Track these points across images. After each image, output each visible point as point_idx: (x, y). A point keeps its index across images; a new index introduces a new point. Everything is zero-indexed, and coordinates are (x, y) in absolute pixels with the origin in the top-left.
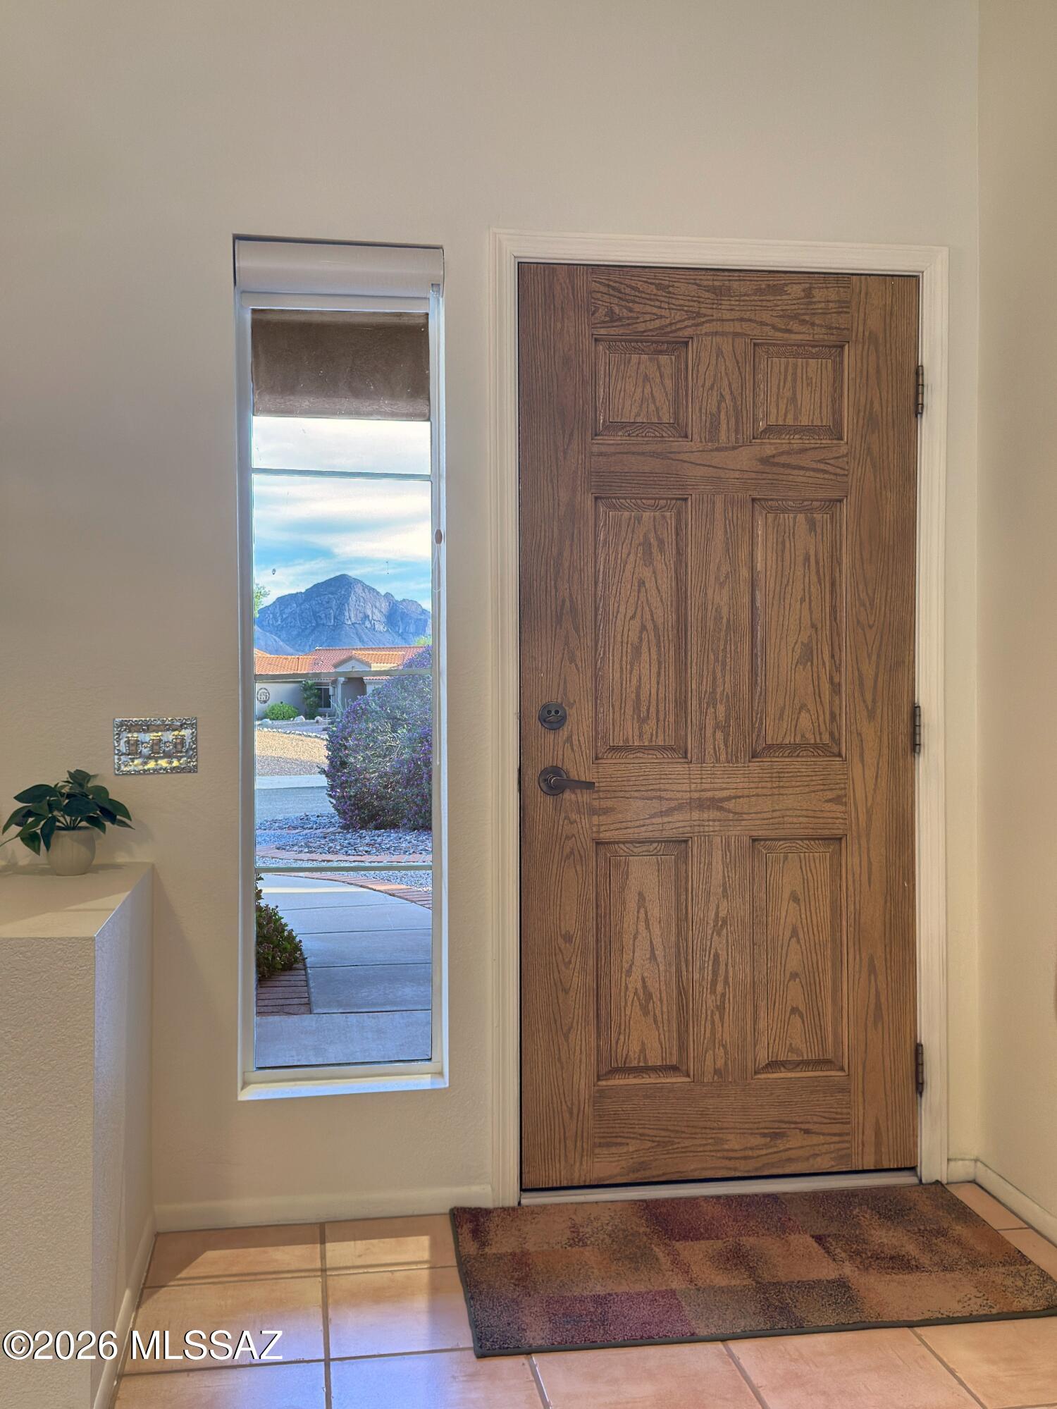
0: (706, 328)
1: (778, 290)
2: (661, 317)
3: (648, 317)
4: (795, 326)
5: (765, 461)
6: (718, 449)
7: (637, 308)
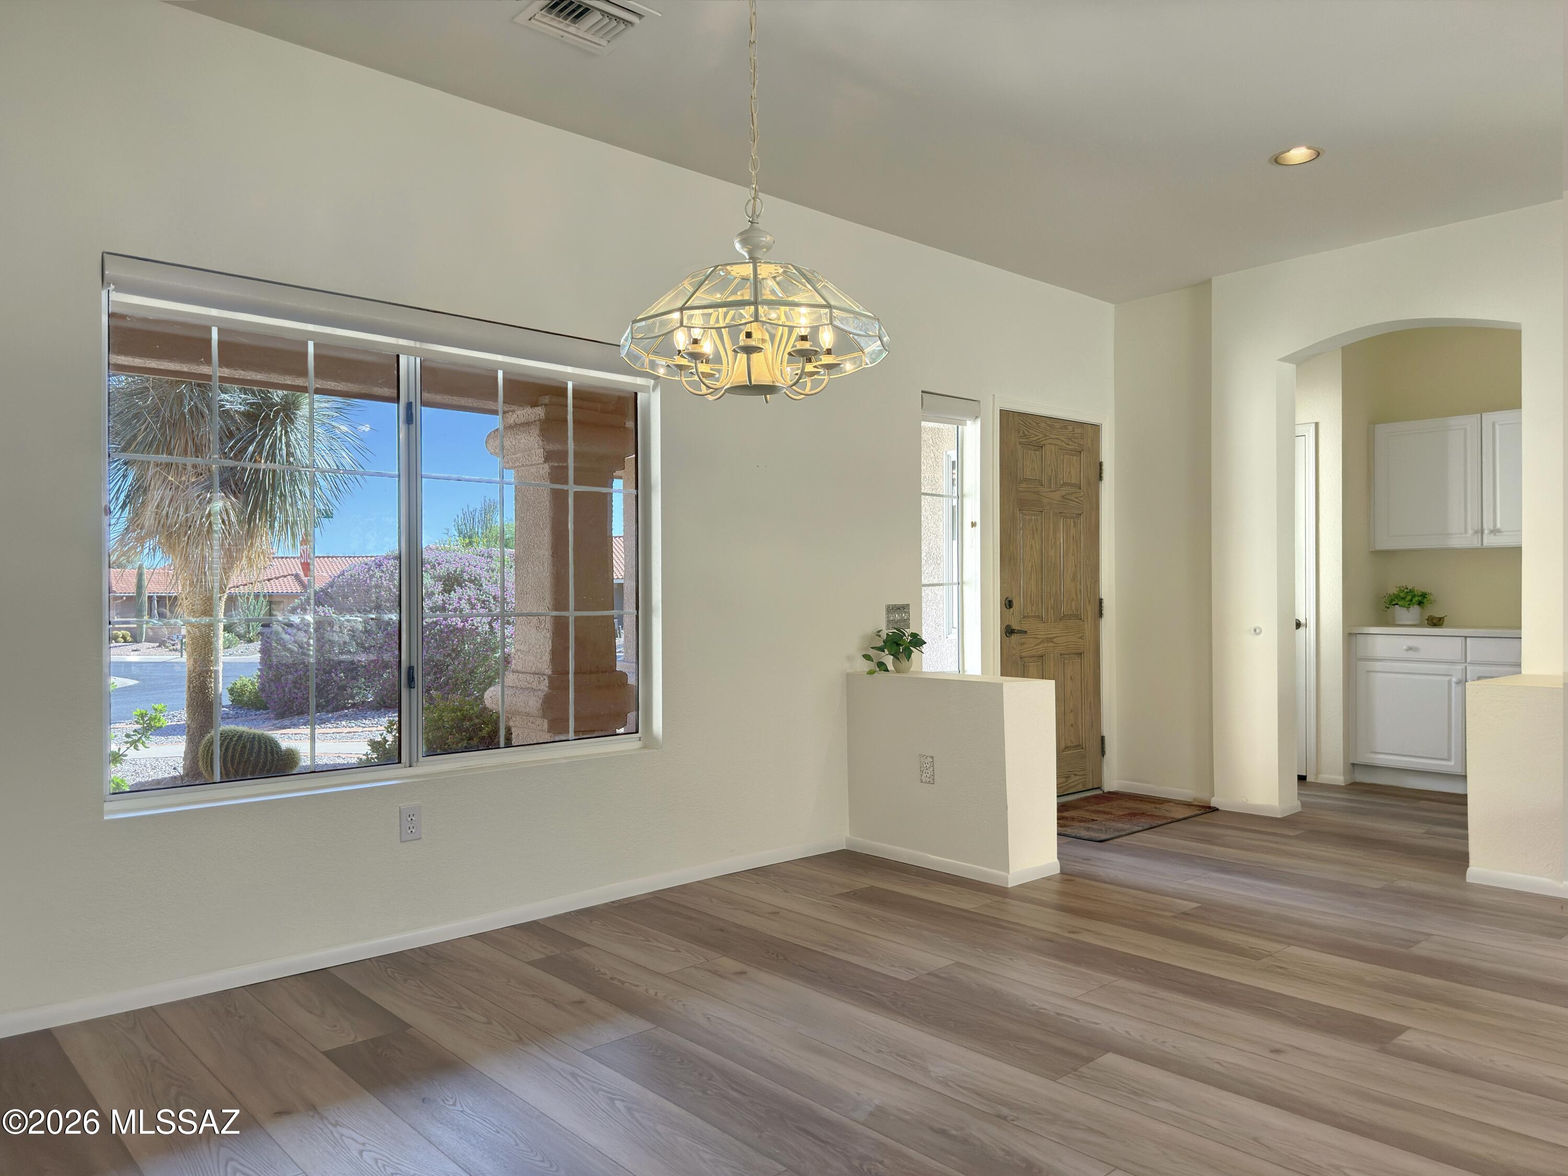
0: (1049, 441)
1: (1065, 427)
2: (1037, 436)
3: (1033, 435)
4: (1070, 443)
5: (1063, 497)
6: (1051, 491)
7: (1031, 431)
